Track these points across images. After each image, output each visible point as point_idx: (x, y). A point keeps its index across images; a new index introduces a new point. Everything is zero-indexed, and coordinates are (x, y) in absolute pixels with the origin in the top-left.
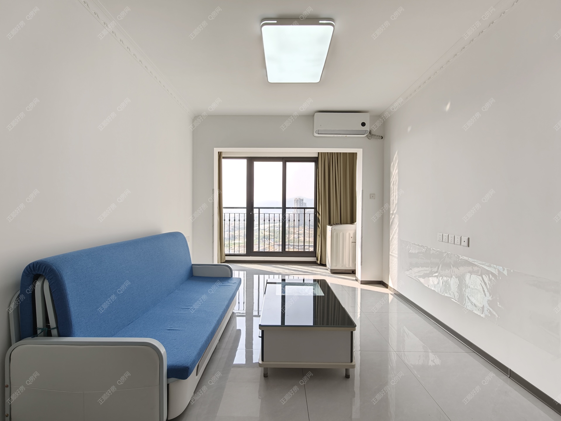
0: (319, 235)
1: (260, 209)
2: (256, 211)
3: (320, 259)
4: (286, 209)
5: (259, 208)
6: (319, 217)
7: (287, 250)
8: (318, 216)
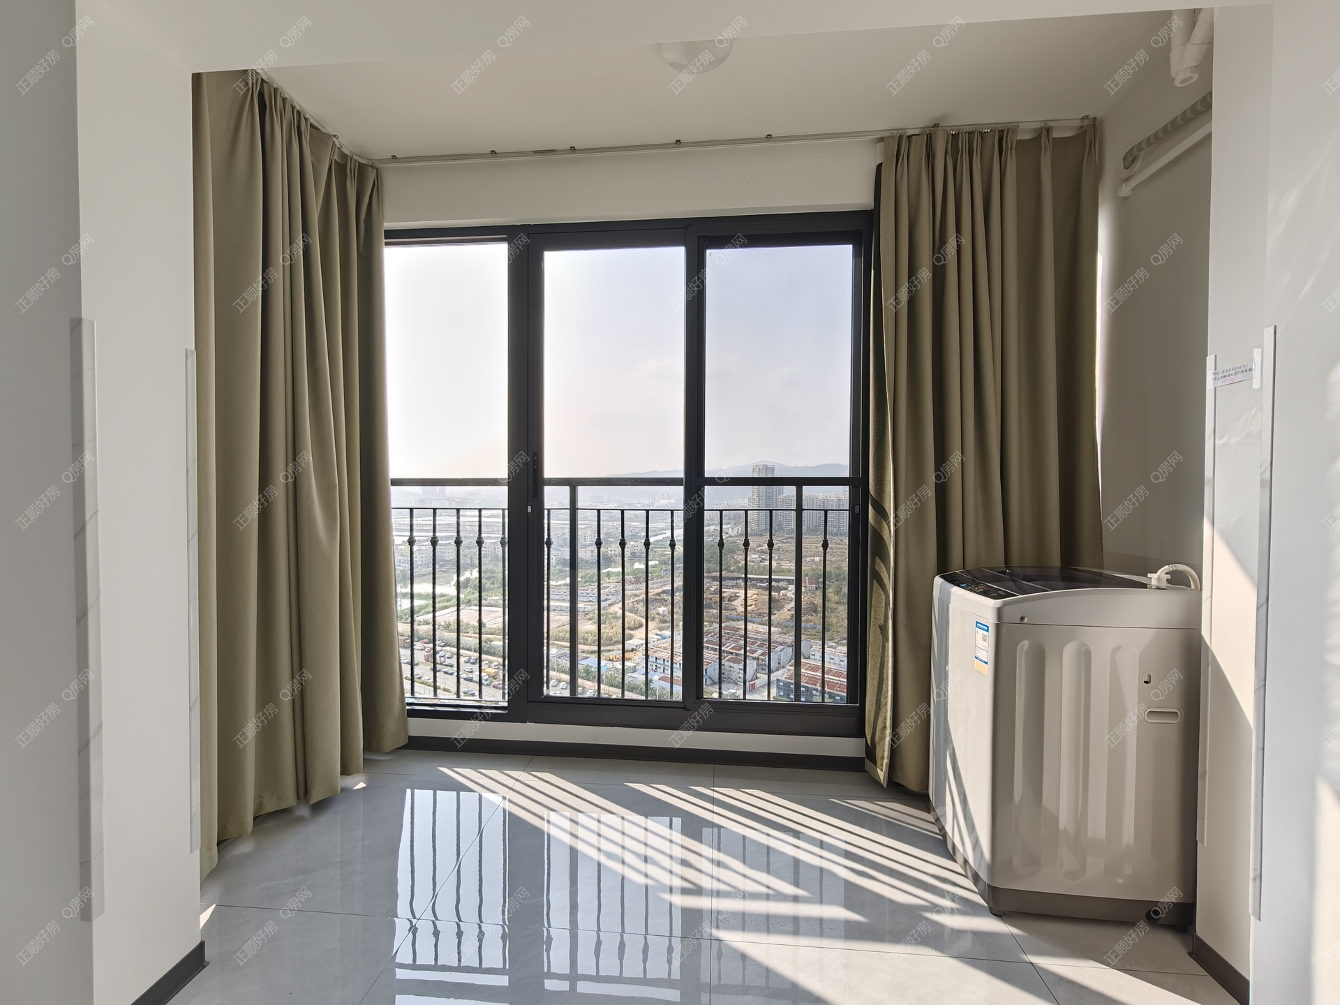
0: (883, 629)
1: (580, 489)
2: (555, 498)
3: (886, 761)
4: (707, 488)
5: (573, 484)
6: (881, 527)
7: (711, 693)
8: (876, 520)
